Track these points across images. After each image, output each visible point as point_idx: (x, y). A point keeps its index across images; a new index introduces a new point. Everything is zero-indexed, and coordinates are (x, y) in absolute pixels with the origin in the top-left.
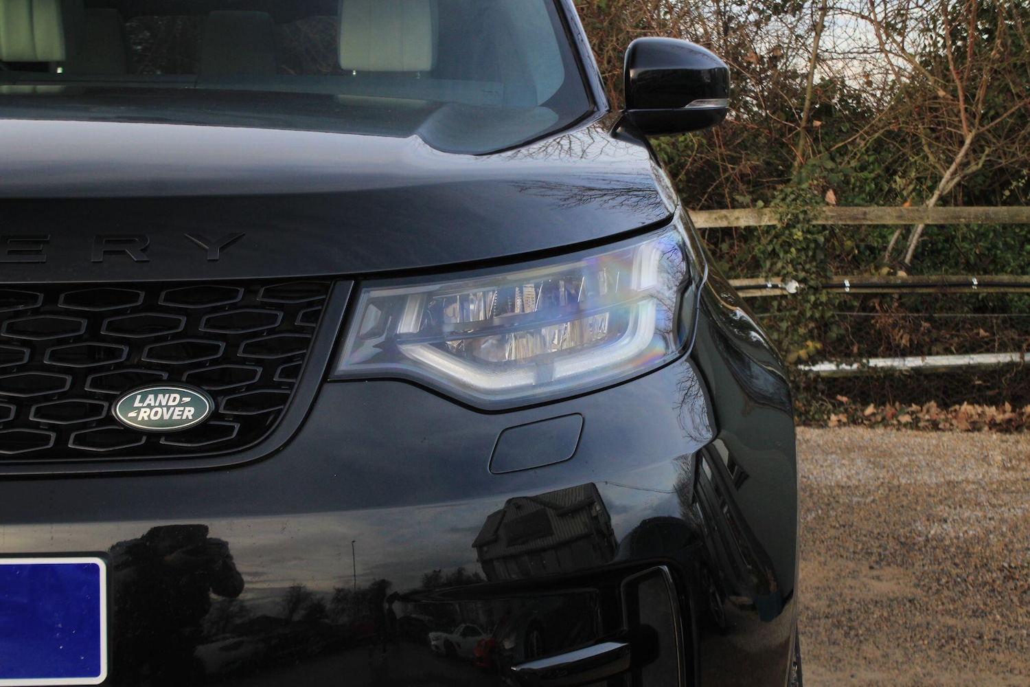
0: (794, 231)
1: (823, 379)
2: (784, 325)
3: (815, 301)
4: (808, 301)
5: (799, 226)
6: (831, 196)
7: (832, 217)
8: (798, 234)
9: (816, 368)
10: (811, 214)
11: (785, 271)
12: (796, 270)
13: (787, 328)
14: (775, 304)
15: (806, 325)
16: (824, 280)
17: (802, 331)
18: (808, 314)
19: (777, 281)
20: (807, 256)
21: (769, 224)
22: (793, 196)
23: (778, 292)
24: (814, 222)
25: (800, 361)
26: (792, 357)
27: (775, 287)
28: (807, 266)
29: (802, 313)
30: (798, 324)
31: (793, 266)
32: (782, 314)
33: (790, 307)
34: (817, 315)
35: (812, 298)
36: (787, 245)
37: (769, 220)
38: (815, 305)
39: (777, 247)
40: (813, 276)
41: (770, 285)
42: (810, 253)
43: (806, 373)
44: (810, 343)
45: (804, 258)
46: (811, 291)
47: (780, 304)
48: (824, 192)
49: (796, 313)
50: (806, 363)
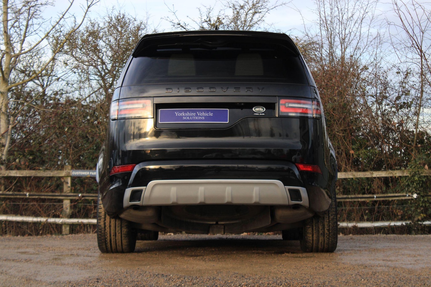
0: (415, 177)
1: (427, 227)
2: (413, 209)
3: (423, 201)
4: (421, 201)
5: (417, 176)
6: (426, 167)
7: (427, 173)
8: (416, 178)
9: (424, 223)
10: (420, 172)
11: (412, 191)
12: (416, 190)
13: (414, 210)
14: (409, 202)
15: (420, 209)
16: (425, 194)
17: (419, 211)
18: (421, 205)
19: (410, 194)
20: (420, 186)
21: (406, 175)
22: (414, 166)
23: (410, 198)
24: (422, 175)
25: (418, 220)
26: (416, 219)
27: (409, 196)
28: (420, 189)
29: (419, 205)
30: (417, 208)
31: (415, 189)
32: (412, 205)
33: (414, 203)
34: (424, 205)
35: (422, 200)
36: (413, 182)
37: (406, 174)
39: (409, 183)
40: (422, 192)
41: (407, 195)
42: (421, 185)
43: (421, 225)
44: (422, 215)
45: (419, 186)
46: (421, 197)
47: (411, 202)
48: (424, 165)
49: (417, 205)
50: (421, 221)
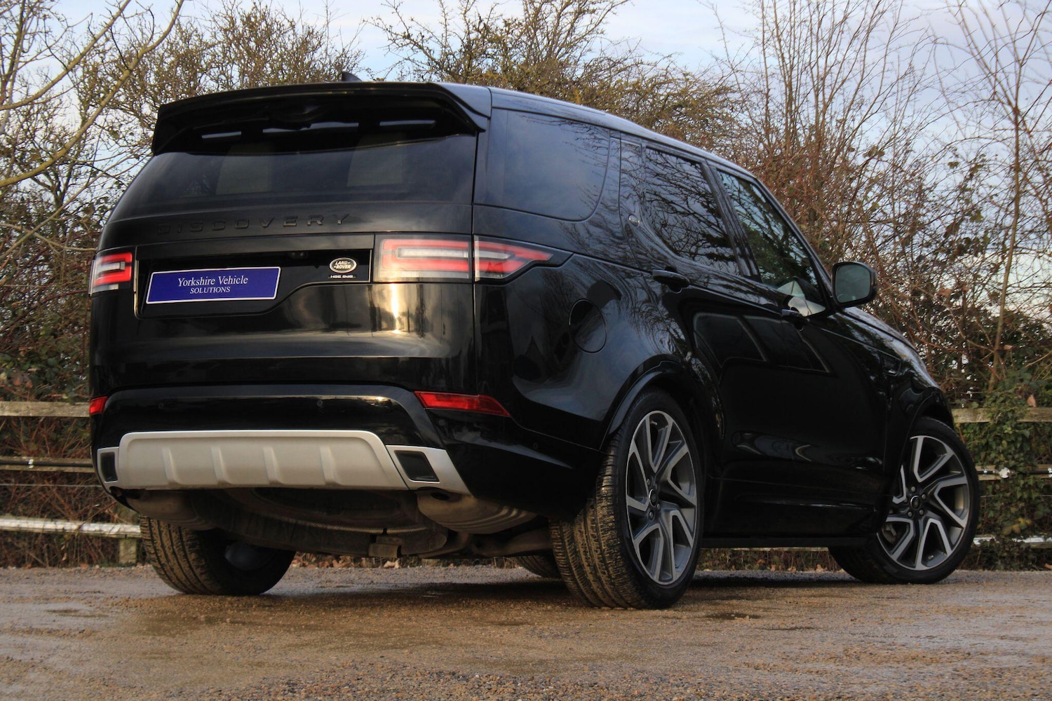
0: (1004, 427)
1: (1034, 550)
2: (998, 505)
3: (1024, 485)
4: (1018, 485)
5: (1008, 423)
6: (1032, 400)
7: (1036, 416)
8: (1008, 430)
9: (1027, 541)
10: (1018, 413)
11: (998, 460)
12: (1007, 459)
13: (1001, 507)
14: (990, 487)
15: (1017, 506)
16: (1030, 468)
17: (1013, 510)
18: (1019, 495)
19: (991, 468)
20: (1016, 448)
21: (982, 421)
22: (1002, 399)
23: (992, 478)
24: (1021, 420)
25: (1013, 534)
26: (1006, 531)
27: (990, 473)
28: (1016, 456)
29: (1013, 495)
30: (1010, 504)
31: (1005, 456)
32: (997, 496)
33: (1002, 490)
34: (1026, 496)
35: (1022, 482)
36: (999, 439)
37: (983, 418)
38: (1024, 489)
39: (990, 440)
40: (1022, 464)
41: (985, 472)
42: (1018, 445)
43: (1018, 545)
44: (1021, 520)
45: (1013, 449)
46: (1020, 476)
47: (994, 488)
48: (1026, 397)
49: (1008, 494)
50: (1018, 536)
